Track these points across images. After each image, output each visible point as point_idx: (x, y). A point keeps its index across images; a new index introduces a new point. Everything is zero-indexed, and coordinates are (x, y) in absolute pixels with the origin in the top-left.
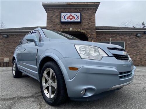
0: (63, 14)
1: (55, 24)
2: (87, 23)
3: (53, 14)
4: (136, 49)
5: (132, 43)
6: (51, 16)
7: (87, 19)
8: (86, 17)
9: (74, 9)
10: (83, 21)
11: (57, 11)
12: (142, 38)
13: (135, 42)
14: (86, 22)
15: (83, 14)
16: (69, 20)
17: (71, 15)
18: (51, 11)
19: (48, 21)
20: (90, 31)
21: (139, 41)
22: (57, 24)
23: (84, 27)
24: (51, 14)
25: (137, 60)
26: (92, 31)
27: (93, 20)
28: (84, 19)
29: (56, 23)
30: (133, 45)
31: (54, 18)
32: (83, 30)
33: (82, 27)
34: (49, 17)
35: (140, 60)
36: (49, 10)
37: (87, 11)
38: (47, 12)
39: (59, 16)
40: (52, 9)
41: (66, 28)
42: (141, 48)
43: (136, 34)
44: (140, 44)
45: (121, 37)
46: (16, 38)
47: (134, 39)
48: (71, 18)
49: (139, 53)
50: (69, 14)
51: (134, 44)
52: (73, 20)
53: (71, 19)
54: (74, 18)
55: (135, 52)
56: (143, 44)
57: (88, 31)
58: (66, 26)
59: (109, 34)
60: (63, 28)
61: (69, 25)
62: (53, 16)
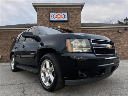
0: (51, 14)
1: (44, 22)
2: (74, 21)
3: (42, 13)
4: (118, 44)
5: (114, 39)
6: (41, 15)
7: (73, 18)
8: (73, 16)
9: (62, 9)
10: (70, 19)
11: (47, 11)
12: (123, 33)
13: (117, 37)
14: (72, 20)
15: (69, 14)
17: (59, 14)
18: (41, 10)
19: (38, 20)
20: (76, 29)
21: (121, 36)
22: (46, 22)
23: (71, 25)
24: (40, 13)
25: (119, 53)
26: (78, 28)
27: (79, 19)
28: (71, 18)
30: (115, 41)
31: (44, 17)
32: (70, 28)
33: (69, 25)
34: (39, 16)
35: (122, 53)
36: (39, 10)
37: (74, 11)
38: (37, 12)
39: (48, 15)
40: (41, 9)
41: (55, 26)
42: (123, 42)
43: (118, 30)
44: (122, 39)
45: (104, 33)
46: (7, 36)
47: (116, 35)
48: (59, 17)
49: (120, 48)
50: (57, 14)
51: (116, 39)
52: (61, 19)
54: (62, 17)
55: (118, 47)
56: (124, 40)
57: (75, 28)
58: (54, 24)
59: (94, 31)
60: (52, 26)
61: (57, 23)
62: (42, 15)
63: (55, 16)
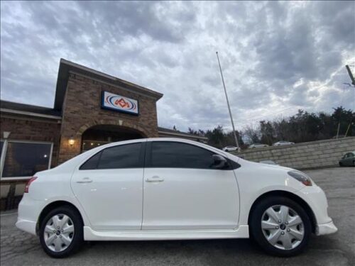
0: (107, 94)
2: (147, 118)
3: (83, 87)
7: (145, 112)
8: (145, 109)
9: (126, 92)
11: (95, 86)
14: (144, 116)
15: (140, 104)
16: (118, 107)
17: (122, 99)
18: (81, 80)
22: (92, 108)
23: (142, 123)
24: (78, 86)
28: (142, 112)
29: (90, 106)
31: (86, 96)
32: (142, 127)
33: (139, 122)
36: (74, 78)
37: (146, 101)
39: (97, 95)
40: (82, 79)
41: (111, 120)
48: (123, 104)
52: (125, 109)
53: (123, 106)
54: (128, 106)
57: (149, 130)
58: (110, 115)
60: (105, 118)
61: (117, 115)
62: (83, 92)
63: (114, 101)
